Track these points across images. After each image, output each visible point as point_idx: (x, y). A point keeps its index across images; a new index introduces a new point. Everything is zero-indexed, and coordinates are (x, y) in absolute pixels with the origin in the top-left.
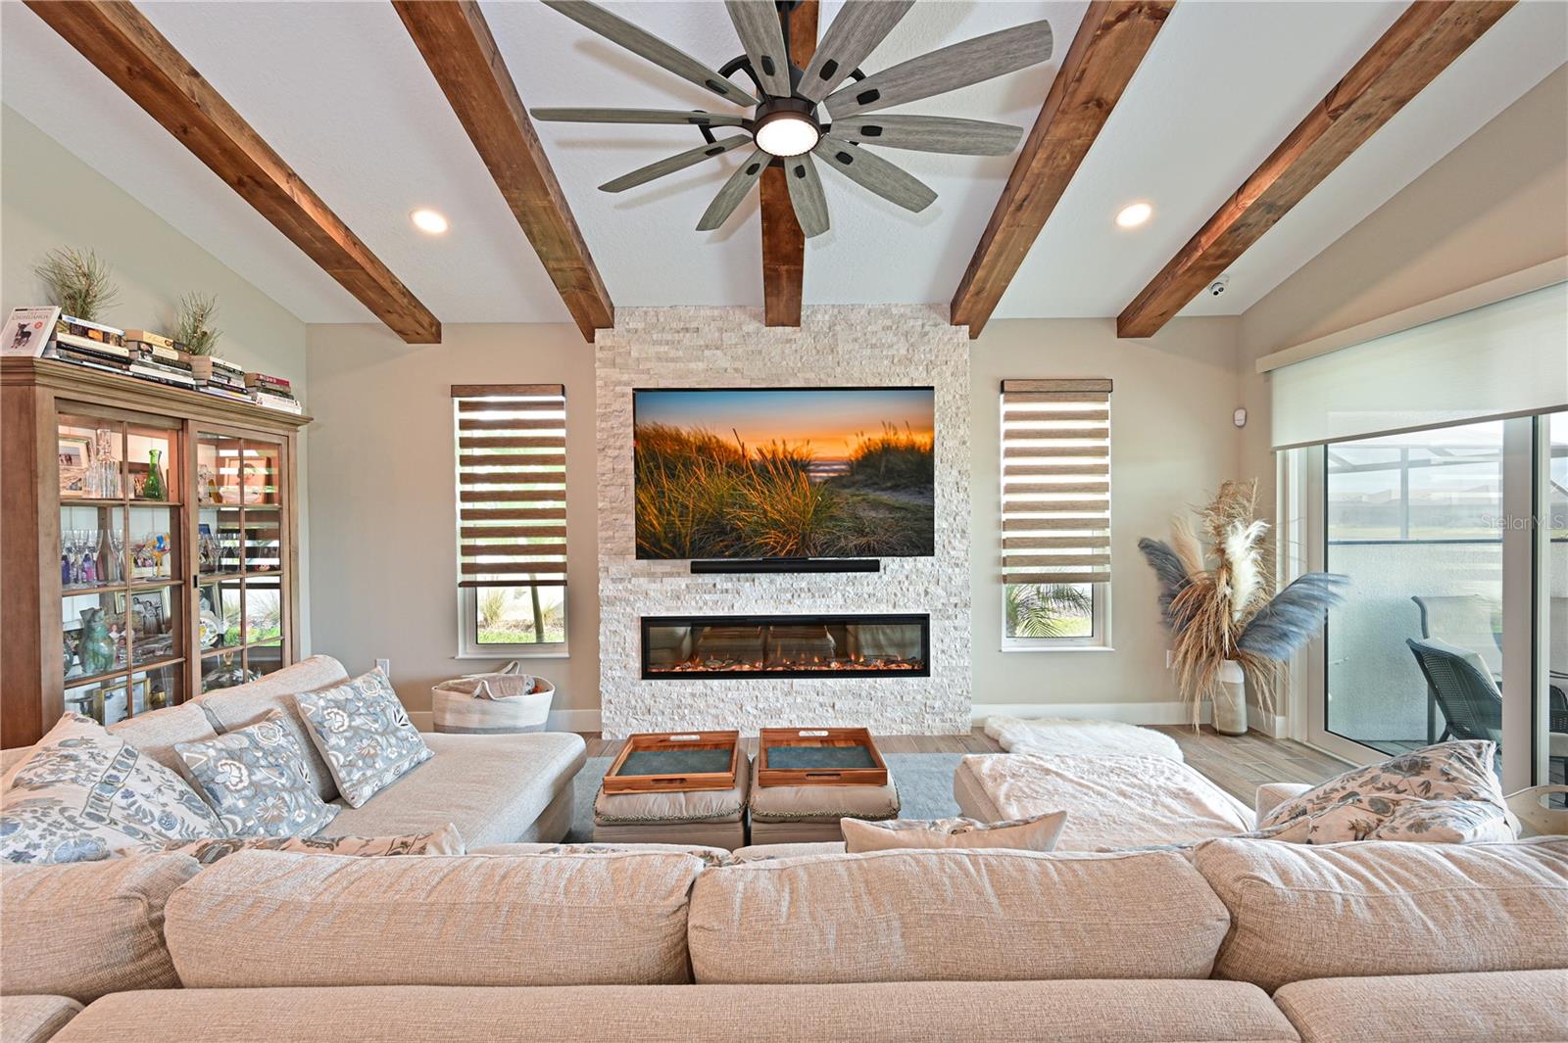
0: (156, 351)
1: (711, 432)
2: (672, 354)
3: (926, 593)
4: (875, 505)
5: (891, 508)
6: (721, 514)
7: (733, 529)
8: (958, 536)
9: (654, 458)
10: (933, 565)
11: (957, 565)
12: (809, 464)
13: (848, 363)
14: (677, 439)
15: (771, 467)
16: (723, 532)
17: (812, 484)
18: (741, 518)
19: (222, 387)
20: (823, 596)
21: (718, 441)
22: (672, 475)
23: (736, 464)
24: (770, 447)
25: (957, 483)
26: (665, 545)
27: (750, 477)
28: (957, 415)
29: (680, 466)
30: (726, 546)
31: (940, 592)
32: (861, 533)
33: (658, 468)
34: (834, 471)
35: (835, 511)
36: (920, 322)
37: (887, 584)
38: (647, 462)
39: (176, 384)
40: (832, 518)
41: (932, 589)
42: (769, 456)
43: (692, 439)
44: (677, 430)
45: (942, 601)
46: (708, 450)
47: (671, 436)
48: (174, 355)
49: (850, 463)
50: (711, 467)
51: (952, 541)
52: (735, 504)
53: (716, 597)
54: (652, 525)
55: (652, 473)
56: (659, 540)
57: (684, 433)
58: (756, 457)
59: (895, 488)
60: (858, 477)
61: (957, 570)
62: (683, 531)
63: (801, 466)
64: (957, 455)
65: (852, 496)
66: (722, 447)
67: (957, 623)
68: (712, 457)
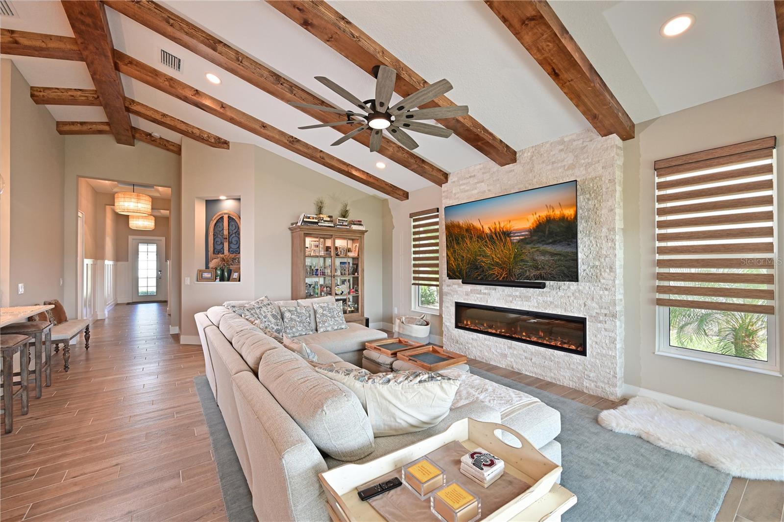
0: (324, 219)
1: (470, 222)
2: (467, 188)
3: (585, 304)
4: (544, 253)
5: (553, 254)
6: (476, 260)
7: (481, 267)
8: (608, 270)
9: (452, 237)
10: (589, 288)
11: (606, 289)
12: (510, 233)
13: (540, 176)
14: (459, 226)
15: (494, 236)
16: (477, 268)
17: (512, 243)
18: (484, 262)
19: (341, 225)
20: (527, 301)
21: (473, 226)
22: (458, 243)
23: (480, 236)
24: (493, 227)
25: (607, 236)
26: (457, 274)
27: (486, 242)
28: (607, 194)
29: (460, 239)
30: (478, 275)
31: (594, 305)
32: (537, 268)
33: (453, 240)
34: (522, 236)
35: (523, 257)
37: (561, 297)
38: (449, 238)
39: (329, 226)
40: (522, 260)
41: (589, 302)
42: (493, 231)
43: (464, 226)
44: (459, 222)
45: (595, 311)
46: (470, 229)
47: (457, 225)
48: (329, 219)
49: (530, 231)
50: (471, 238)
51: (603, 274)
52: (481, 255)
54: (452, 265)
55: (451, 242)
56: (455, 272)
57: (461, 224)
58: (488, 231)
59: (554, 243)
60: (535, 238)
61: (606, 293)
62: (463, 268)
63: (507, 234)
64: (606, 218)
65: (532, 248)
66: (475, 228)
67: (607, 326)
68: (471, 233)
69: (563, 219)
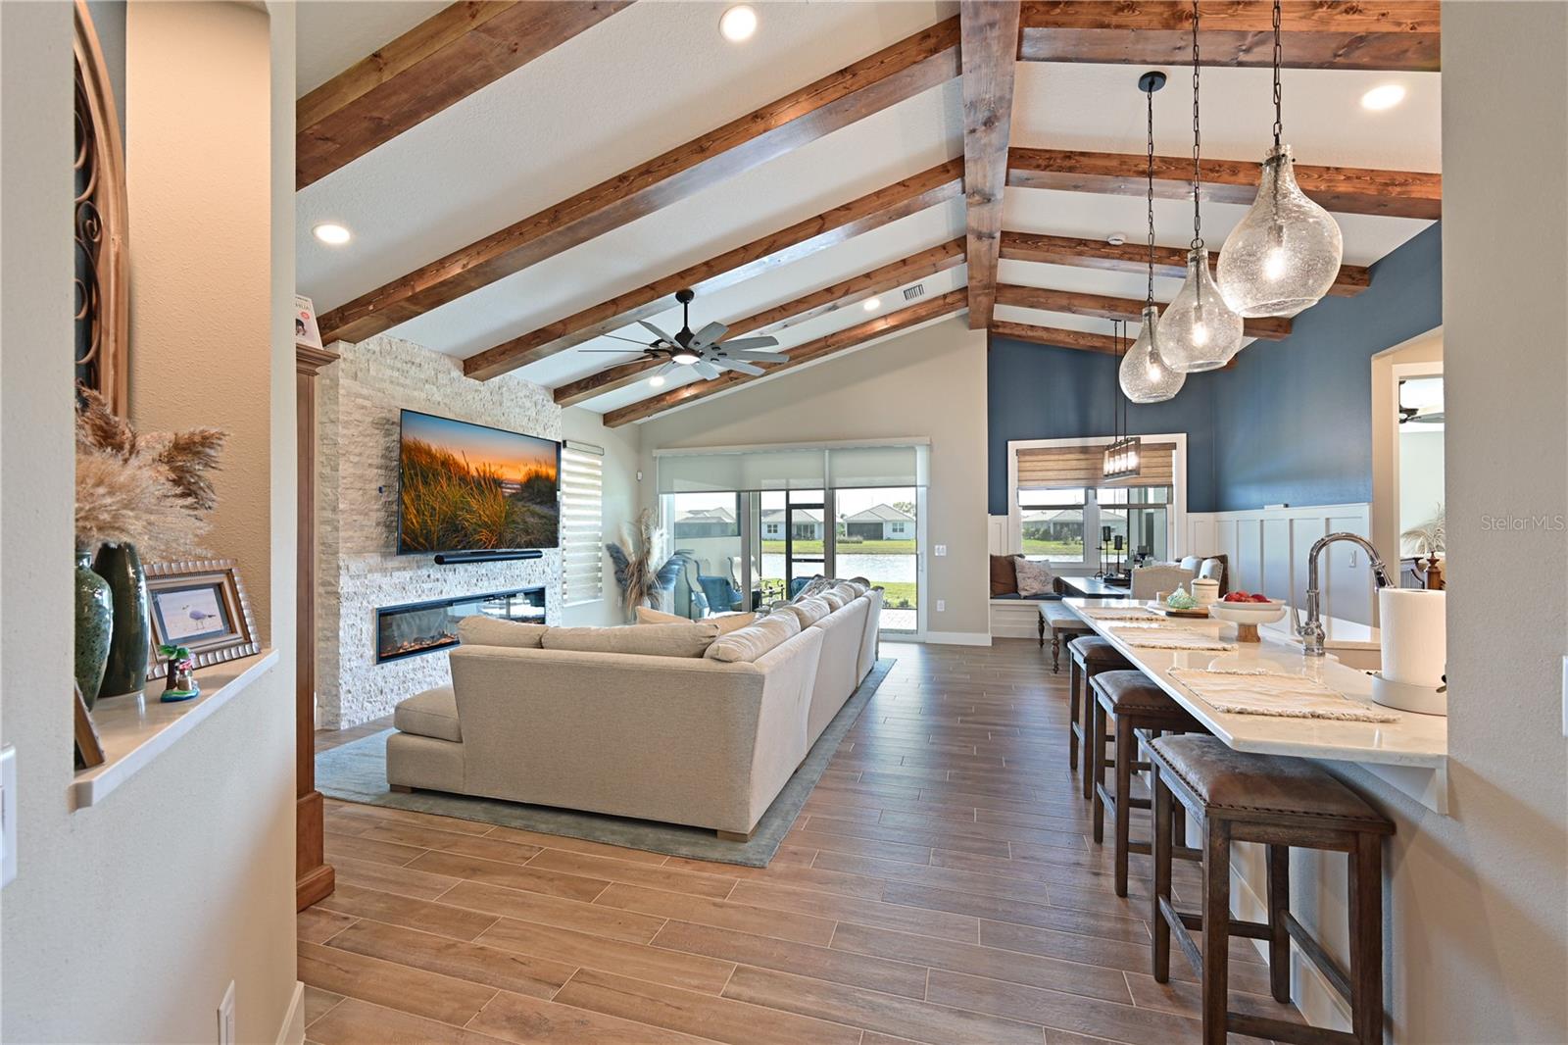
1: (450, 452)
3: (544, 572)
4: (533, 514)
5: (541, 517)
6: (456, 516)
7: (462, 527)
9: (414, 468)
12: (502, 483)
14: (429, 453)
15: (483, 483)
16: (456, 531)
17: (504, 497)
18: (468, 520)
21: (454, 459)
22: (426, 483)
23: (463, 478)
24: (483, 468)
26: (421, 540)
27: (472, 489)
29: (430, 475)
30: (458, 541)
31: (549, 571)
32: (528, 533)
33: (416, 475)
34: (514, 489)
35: (515, 517)
36: (541, 397)
38: (409, 470)
40: (514, 522)
42: (482, 474)
43: (438, 455)
44: (429, 446)
45: (550, 577)
46: (447, 463)
47: (425, 450)
49: (521, 484)
50: (449, 479)
52: (463, 509)
53: (430, 585)
54: (412, 523)
55: (412, 479)
56: (416, 536)
57: (434, 450)
58: (475, 474)
59: (540, 503)
60: (526, 495)
62: (433, 528)
63: (498, 483)
65: (524, 506)
66: (456, 464)
67: (556, 591)
68: (450, 471)
69: (547, 478)
